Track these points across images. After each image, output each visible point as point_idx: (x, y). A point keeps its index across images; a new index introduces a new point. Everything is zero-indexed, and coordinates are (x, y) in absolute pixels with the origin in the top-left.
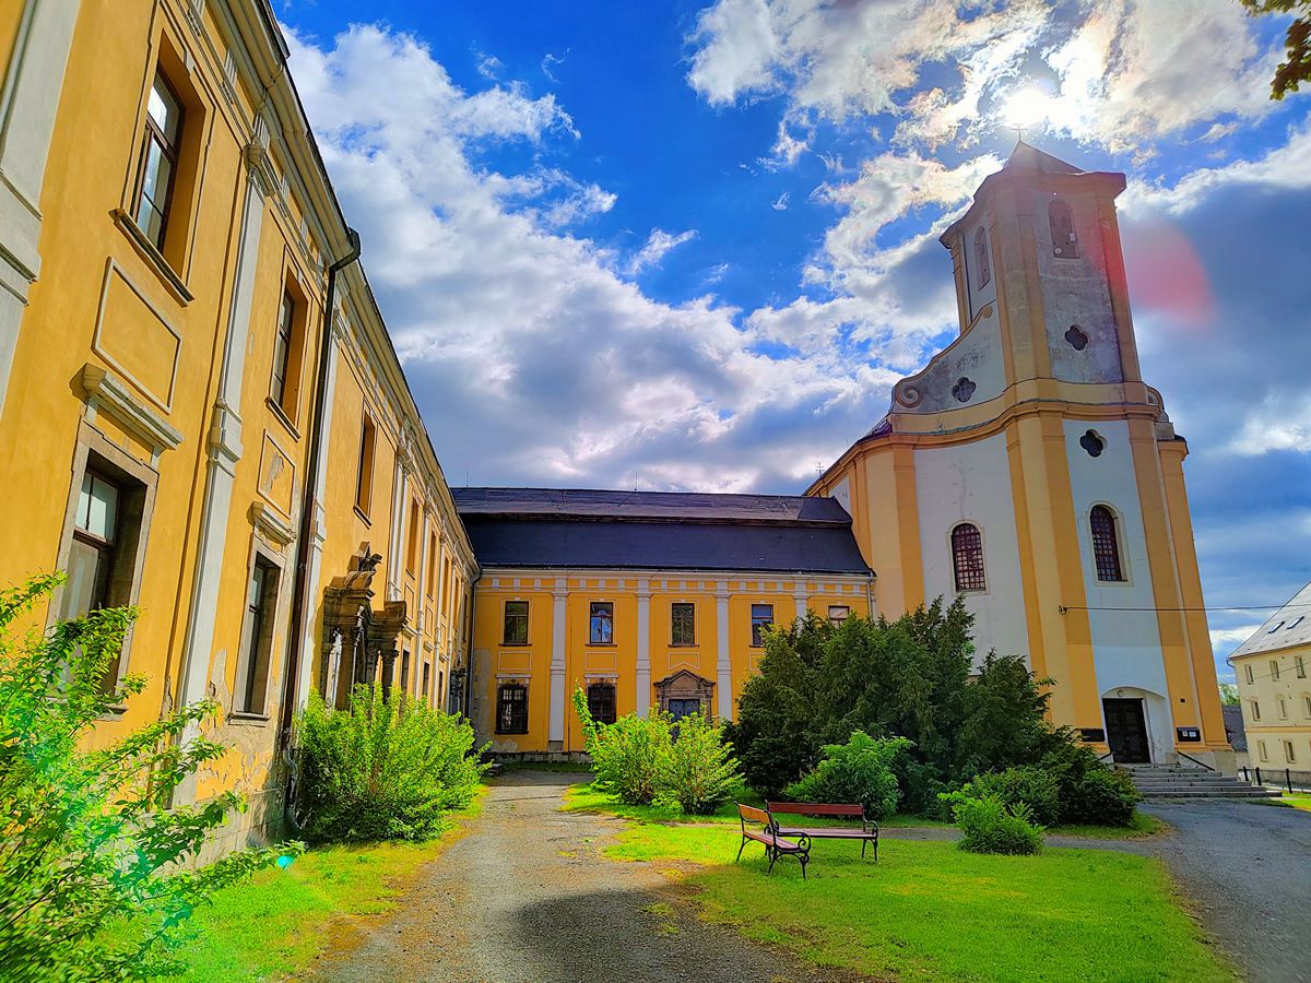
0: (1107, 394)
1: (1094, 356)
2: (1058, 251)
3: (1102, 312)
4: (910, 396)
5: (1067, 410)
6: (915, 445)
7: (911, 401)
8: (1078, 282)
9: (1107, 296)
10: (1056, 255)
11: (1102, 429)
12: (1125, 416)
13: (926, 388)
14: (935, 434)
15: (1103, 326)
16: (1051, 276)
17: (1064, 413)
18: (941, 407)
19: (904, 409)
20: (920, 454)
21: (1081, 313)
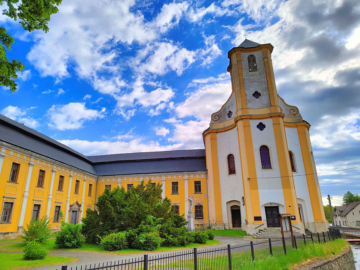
0: (266, 111)
1: (262, 100)
2: (251, 70)
3: (265, 86)
4: (216, 118)
5: (251, 118)
6: (217, 132)
7: (216, 119)
8: (257, 78)
9: (266, 81)
10: (250, 71)
11: (264, 122)
12: (271, 117)
13: (221, 115)
14: (222, 128)
15: (265, 90)
16: (248, 78)
17: (250, 118)
18: (225, 120)
19: (214, 122)
20: (218, 134)
21: (258, 87)
